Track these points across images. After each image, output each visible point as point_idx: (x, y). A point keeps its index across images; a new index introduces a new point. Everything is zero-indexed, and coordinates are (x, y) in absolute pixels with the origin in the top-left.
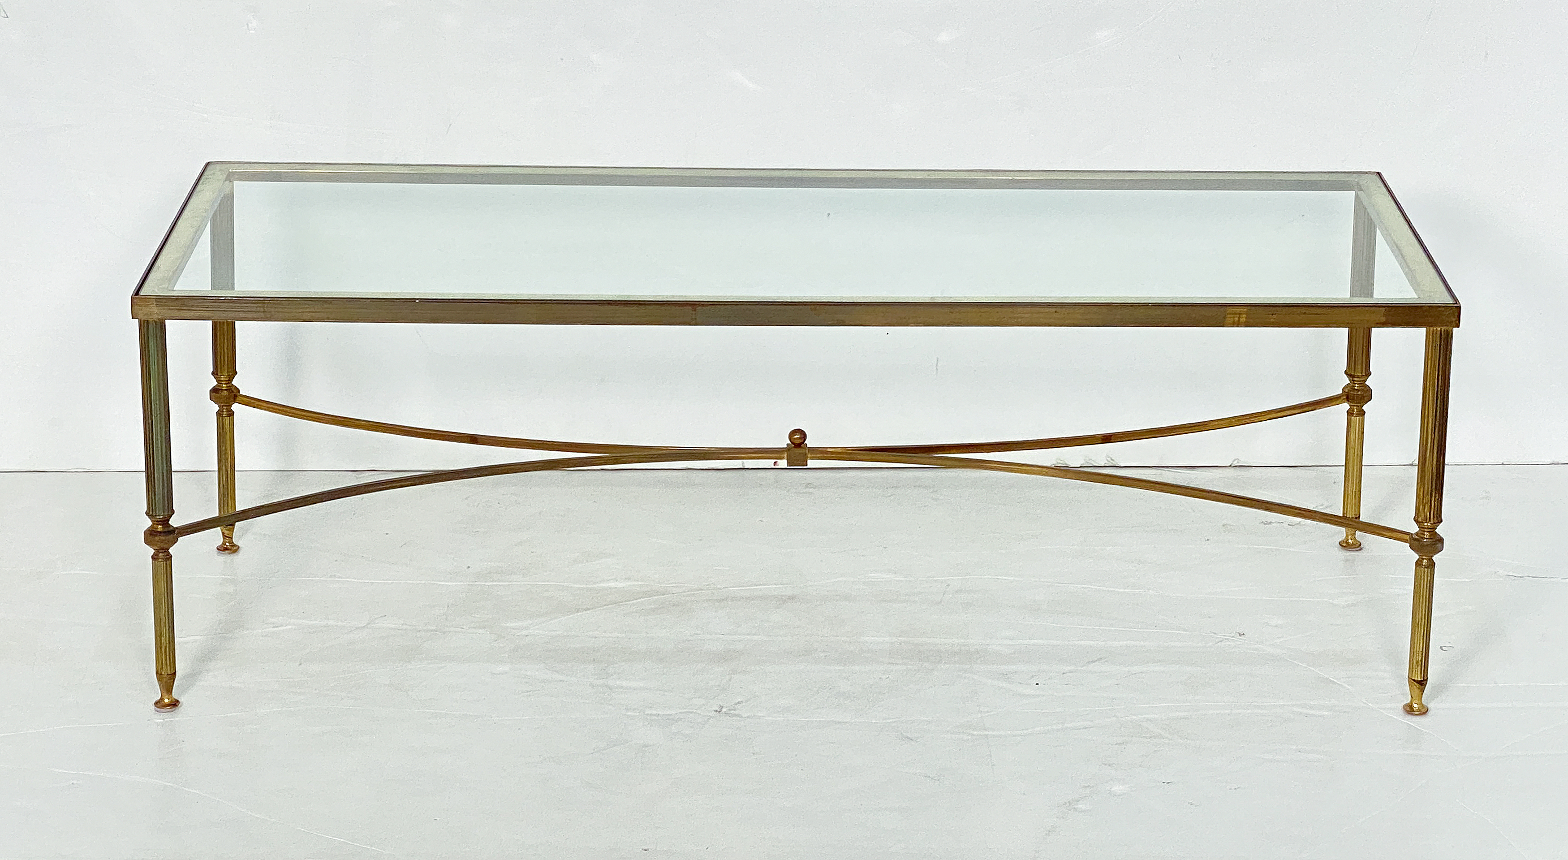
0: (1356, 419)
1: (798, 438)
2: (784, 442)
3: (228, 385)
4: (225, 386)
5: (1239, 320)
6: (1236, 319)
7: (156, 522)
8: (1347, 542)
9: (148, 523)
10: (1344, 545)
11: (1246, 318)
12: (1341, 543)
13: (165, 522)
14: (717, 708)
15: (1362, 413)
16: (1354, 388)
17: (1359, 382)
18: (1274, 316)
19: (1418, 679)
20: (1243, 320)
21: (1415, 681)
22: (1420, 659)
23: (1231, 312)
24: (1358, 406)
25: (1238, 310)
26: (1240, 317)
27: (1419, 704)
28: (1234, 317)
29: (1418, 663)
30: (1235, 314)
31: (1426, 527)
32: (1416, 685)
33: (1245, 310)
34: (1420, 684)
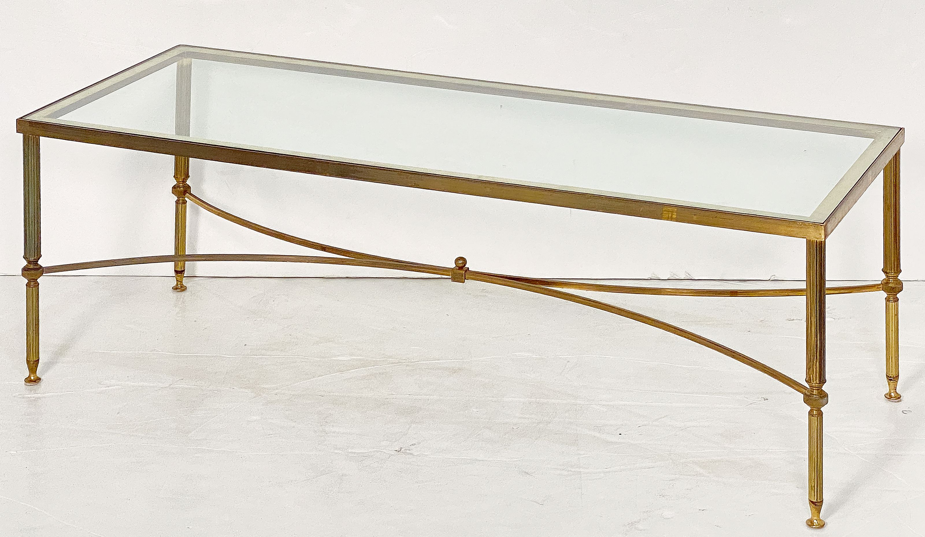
0: (892, 304)
1: (461, 262)
2: (452, 265)
3: (184, 184)
4: (182, 185)
5: (672, 217)
6: (670, 215)
7: (29, 262)
8: (890, 395)
9: (25, 263)
10: (888, 397)
11: (676, 215)
12: (886, 396)
13: (36, 262)
14: (397, 449)
15: (896, 299)
16: (889, 281)
17: (892, 278)
18: (695, 216)
19: (814, 501)
20: (674, 216)
21: (812, 502)
22: (813, 485)
23: (666, 210)
24: (893, 295)
25: (670, 209)
26: (672, 214)
27: (817, 520)
28: (668, 213)
29: (812, 488)
30: (669, 211)
31: (814, 386)
32: (813, 505)
33: (675, 209)
34: (816, 505)
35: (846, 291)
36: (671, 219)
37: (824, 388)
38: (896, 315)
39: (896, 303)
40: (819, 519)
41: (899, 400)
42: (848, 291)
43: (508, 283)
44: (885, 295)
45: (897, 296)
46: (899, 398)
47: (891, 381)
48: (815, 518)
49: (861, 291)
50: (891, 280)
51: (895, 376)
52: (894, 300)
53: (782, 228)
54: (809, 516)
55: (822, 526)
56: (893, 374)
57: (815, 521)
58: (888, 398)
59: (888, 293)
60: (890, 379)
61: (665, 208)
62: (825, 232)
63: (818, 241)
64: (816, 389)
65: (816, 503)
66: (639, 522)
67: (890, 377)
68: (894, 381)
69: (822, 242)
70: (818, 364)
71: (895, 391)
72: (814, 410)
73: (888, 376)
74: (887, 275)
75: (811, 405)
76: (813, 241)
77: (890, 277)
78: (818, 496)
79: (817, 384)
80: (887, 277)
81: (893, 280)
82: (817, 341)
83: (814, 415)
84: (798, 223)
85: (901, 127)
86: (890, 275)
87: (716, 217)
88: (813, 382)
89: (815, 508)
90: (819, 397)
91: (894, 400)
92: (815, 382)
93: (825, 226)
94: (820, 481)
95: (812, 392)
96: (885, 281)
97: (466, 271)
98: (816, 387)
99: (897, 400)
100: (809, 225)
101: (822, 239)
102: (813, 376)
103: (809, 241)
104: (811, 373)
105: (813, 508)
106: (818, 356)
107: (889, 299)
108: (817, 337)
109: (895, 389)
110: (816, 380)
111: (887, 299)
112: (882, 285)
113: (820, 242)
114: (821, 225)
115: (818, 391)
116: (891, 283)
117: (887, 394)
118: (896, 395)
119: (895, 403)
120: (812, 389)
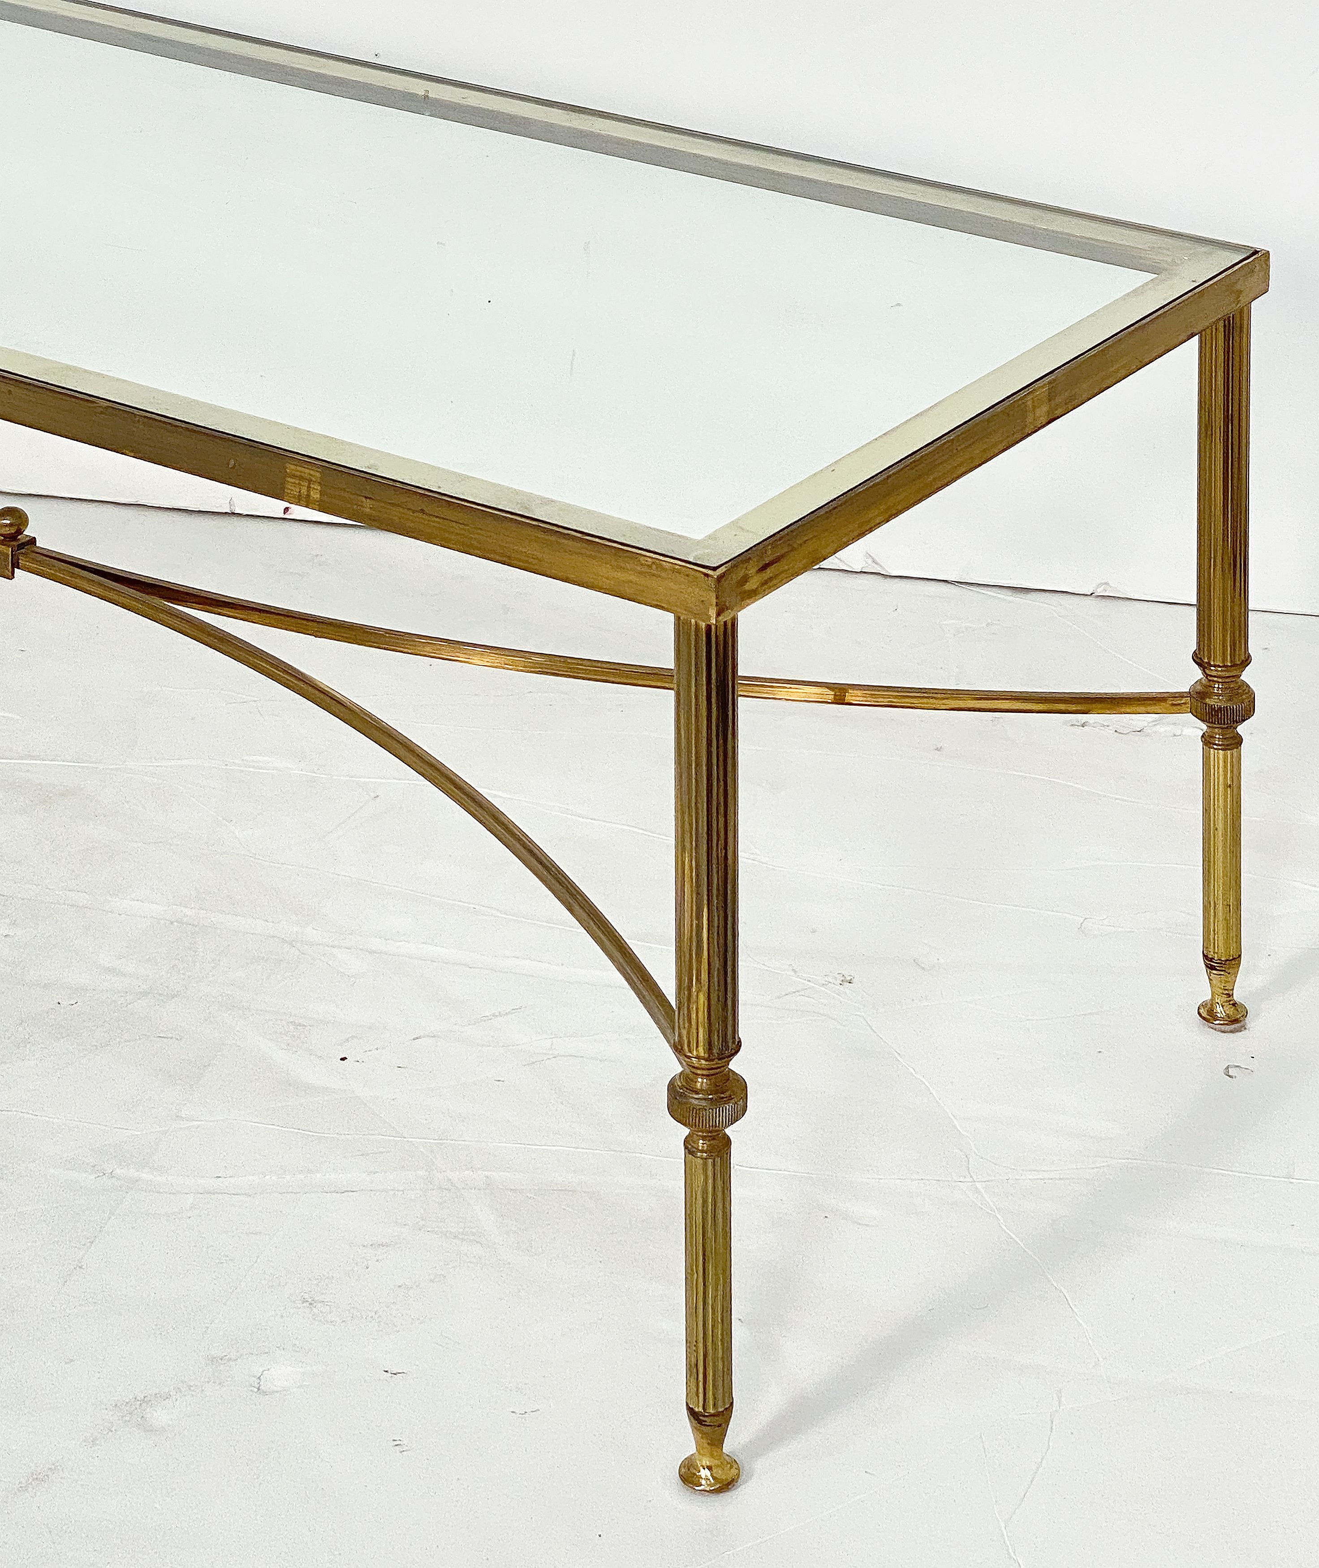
0: (1219, 754)
5: (308, 496)
12: (1201, 1011)
15: (1233, 739)
16: (1210, 690)
17: (1220, 680)
18: (368, 501)
19: (696, 1410)
20: (315, 495)
21: (691, 1412)
22: (693, 1360)
23: (294, 472)
24: (1222, 728)
25: (306, 472)
26: (309, 487)
27: (710, 1468)
28: (299, 484)
29: (692, 1368)
30: (301, 478)
31: (696, 1065)
32: (695, 1422)
33: (318, 474)
34: (700, 1422)
35: (1073, 707)
38: (1228, 787)
39: (1229, 751)
40: (718, 1462)
41: (1236, 1026)
42: (1079, 708)
45: (1237, 730)
46: (1236, 1021)
47: (1214, 972)
48: (706, 1462)
50: (1216, 686)
51: (1224, 958)
52: (1228, 742)
54: (689, 1451)
55: (725, 1486)
56: (1220, 952)
57: (705, 1473)
58: (1204, 1018)
59: (1209, 725)
60: (1211, 964)
61: (291, 468)
62: (717, 598)
63: (703, 625)
64: (703, 1075)
65: (701, 1418)
66: (168, 1397)
67: (1211, 960)
68: (1222, 973)
69: (713, 627)
70: (702, 998)
71: (1230, 1001)
72: (700, 1136)
73: (1205, 957)
74: (1207, 671)
75: (689, 1124)
76: (688, 623)
77: (1215, 679)
78: (710, 1394)
79: (703, 1062)
80: (1207, 678)
81: (1220, 686)
82: (699, 928)
83: (702, 1151)
84: (642, 558)
85: (1257, 246)
86: (1214, 673)
87: (422, 511)
88: (690, 1051)
89: (702, 1432)
90: (712, 1098)
91: (1223, 1028)
92: (695, 1053)
93: (720, 578)
94: (715, 1349)
95: (692, 1080)
96: (1199, 688)
97: (22, 546)
98: (703, 1069)
99: (1233, 1027)
100: (673, 571)
101: (709, 617)
102: (688, 1033)
103: (678, 619)
104: (684, 1024)
105: (694, 1428)
106: (704, 976)
107: (1212, 740)
108: (699, 917)
109: (1229, 995)
110: (697, 1047)
111: (1207, 741)
112: (1189, 698)
113: (709, 627)
114: (707, 575)
115: (710, 1080)
116: (1218, 695)
117: (1203, 1005)
118: (1231, 1011)
119: (1223, 1034)
120: (693, 1073)
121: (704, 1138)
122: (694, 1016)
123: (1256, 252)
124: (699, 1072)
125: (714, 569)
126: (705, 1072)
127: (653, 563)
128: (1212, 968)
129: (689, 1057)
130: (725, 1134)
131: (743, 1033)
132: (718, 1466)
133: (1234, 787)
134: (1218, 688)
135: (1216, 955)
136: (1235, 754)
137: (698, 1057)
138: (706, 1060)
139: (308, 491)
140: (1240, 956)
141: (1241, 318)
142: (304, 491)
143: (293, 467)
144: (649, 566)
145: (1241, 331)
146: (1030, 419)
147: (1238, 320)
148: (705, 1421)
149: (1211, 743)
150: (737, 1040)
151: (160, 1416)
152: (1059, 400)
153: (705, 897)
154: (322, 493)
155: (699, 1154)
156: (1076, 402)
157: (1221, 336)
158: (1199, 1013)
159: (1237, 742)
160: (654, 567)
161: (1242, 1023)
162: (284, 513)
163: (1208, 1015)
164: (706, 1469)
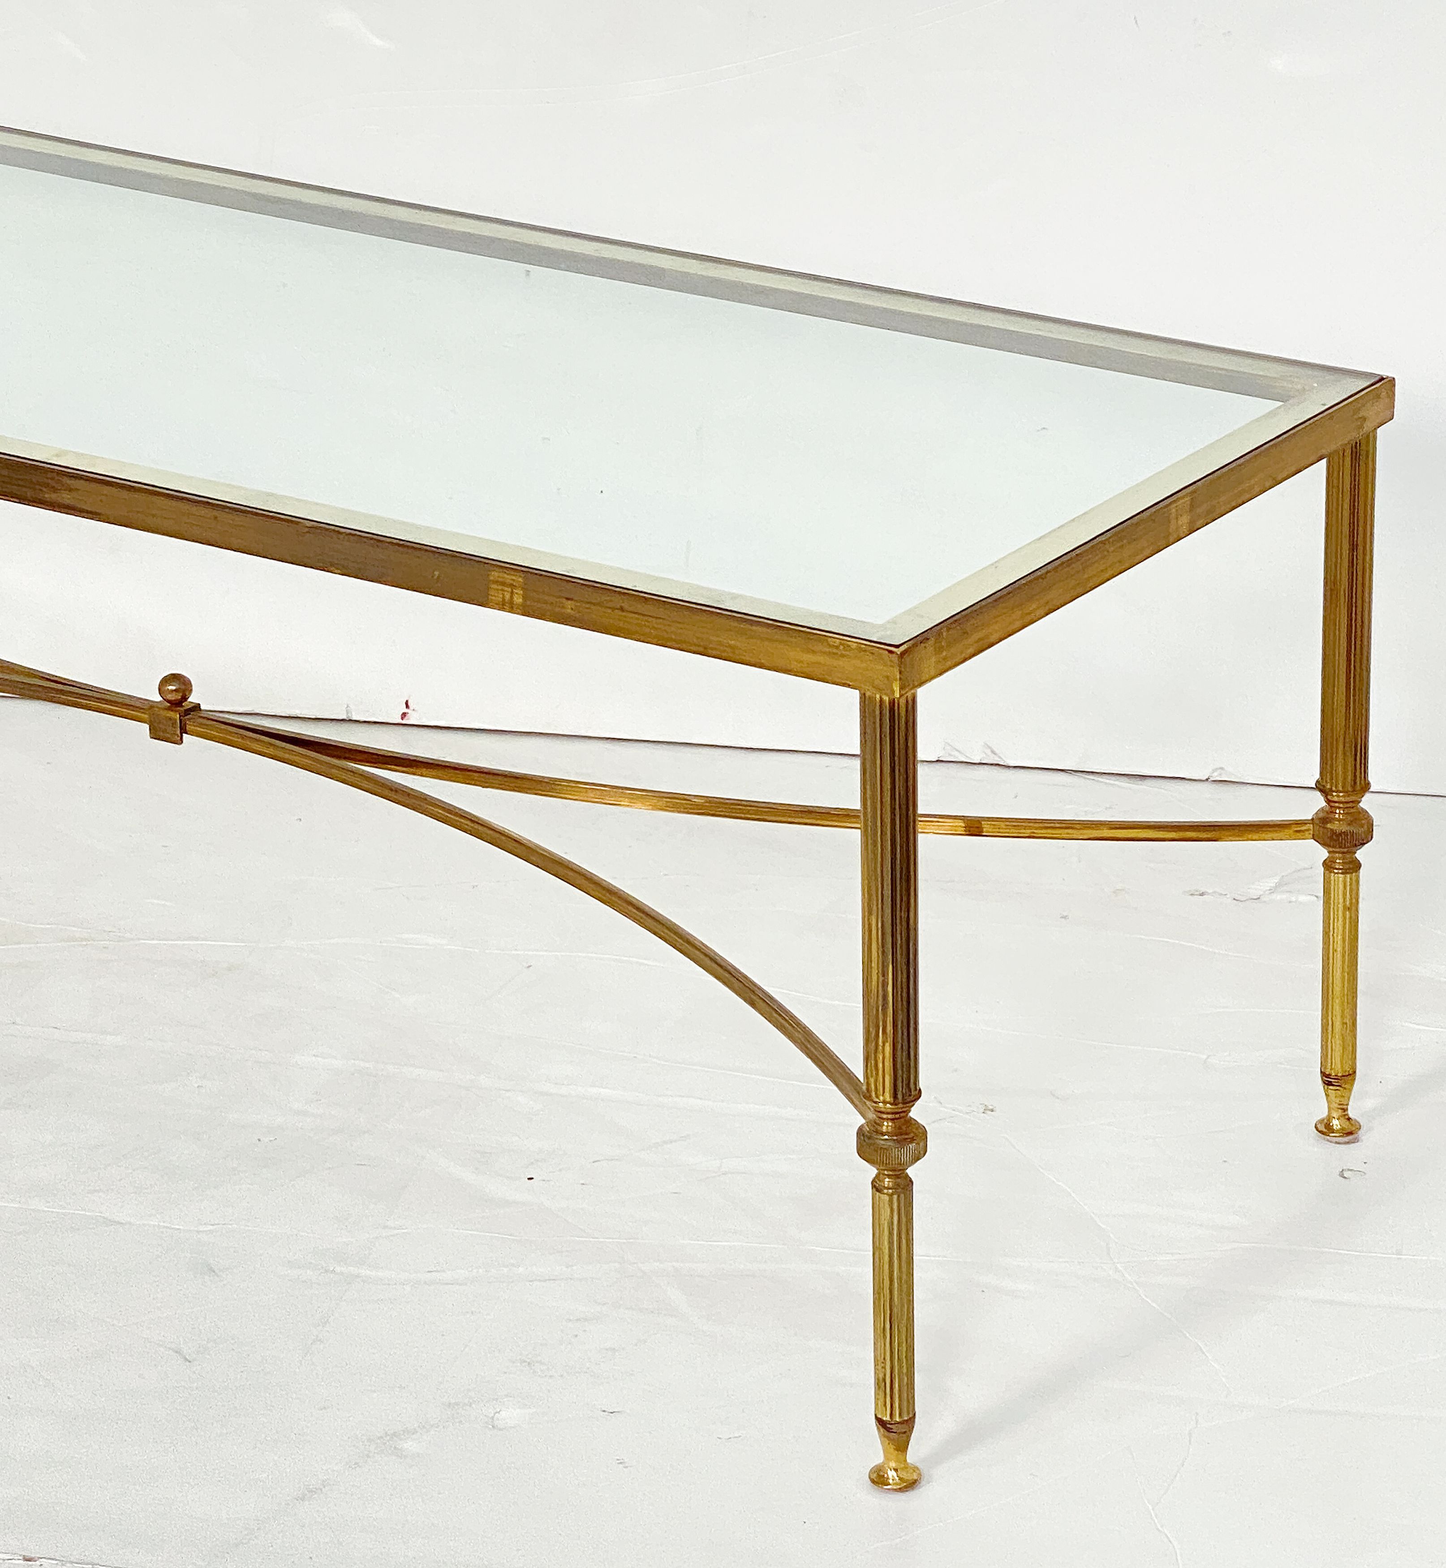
0: (1339, 879)
1: (177, 687)
5: (511, 601)
8: (1328, 1125)
10: (1323, 1129)
11: (523, 596)
12: (1318, 1125)
15: (1352, 865)
16: (1332, 816)
17: (1341, 805)
18: (570, 602)
19: (884, 1419)
20: (518, 600)
21: (880, 1422)
22: (881, 1376)
23: (497, 579)
24: (1343, 853)
25: (508, 578)
26: (512, 593)
27: (896, 1470)
28: (502, 590)
29: (880, 1383)
30: (503, 584)
31: (883, 1110)
32: (882, 1430)
33: (520, 580)
34: (889, 1430)
36: (507, 606)
37: (916, 1113)
38: (1347, 909)
39: (1348, 876)
40: (903, 1466)
41: (1351, 1137)
43: (280, 754)
44: (1323, 853)
45: (1356, 855)
46: (1351, 1133)
47: (1331, 1087)
48: (893, 1464)
49: (1250, 836)
50: (1338, 811)
51: (1340, 1075)
52: (1347, 866)
53: (796, 655)
54: (878, 1458)
55: (909, 1485)
56: (1337, 1068)
57: (891, 1474)
59: (1331, 849)
60: (1328, 1080)
61: (495, 575)
62: (900, 673)
63: (886, 699)
64: (888, 1119)
65: (888, 1426)
66: (415, 1432)
67: (1328, 1076)
68: (1338, 1088)
69: (896, 701)
70: (888, 1049)
71: (1345, 1115)
72: (886, 1175)
73: (1323, 1074)
74: (1329, 797)
75: (877, 1163)
76: (872, 699)
77: (1337, 805)
78: (896, 1405)
79: (888, 1105)
80: (1328, 804)
81: (1342, 812)
82: (885, 985)
83: (888, 1188)
84: (830, 639)
85: (1384, 374)
86: (1336, 799)
87: (622, 609)
88: (877, 1097)
89: (888, 1438)
90: (897, 1139)
91: (1338, 1139)
92: (881, 1098)
93: (903, 654)
94: (901, 1367)
95: (879, 1125)
96: (1321, 815)
97: (188, 712)
98: (888, 1113)
99: (1347, 1139)
100: (861, 650)
101: (893, 692)
102: (876, 1081)
103: (863, 697)
104: (872, 1073)
105: (882, 1436)
106: (890, 1028)
107: (1333, 865)
108: (884, 974)
109: (1345, 1110)
110: (884, 1092)
111: (1328, 865)
112: (1312, 825)
113: (892, 703)
114: (891, 652)
115: (894, 1123)
116: (1339, 820)
117: (1321, 1121)
118: (1346, 1124)
119: (1338, 1145)
120: (880, 1118)
121: (889, 1176)
122: (880, 1065)
123: (1382, 379)
124: (885, 1116)
125: (897, 646)
126: (890, 1116)
127: (841, 644)
128: (1329, 1084)
129: (876, 1102)
130: (907, 1175)
131: (923, 1082)
132: (902, 1469)
133: (1352, 908)
134: (1340, 813)
135: (1333, 1071)
136: (1354, 879)
137: (884, 1102)
138: (891, 1104)
139: (512, 597)
140: (1355, 1072)
141: (1368, 442)
142: (508, 596)
143: (496, 574)
144: (837, 647)
145: (1367, 457)
146: (1173, 527)
147: (1363, 447)
148: (892, 1429)
149: (1331, 868)
150: (918, 1088)
151: (409, 1445)
152: (1199, 510)
153: (890, 957)
154: (525, 598)
155: (885, 1191)
156: (1215, 515)
157: (1348, 460)
158: (1317, 1130)
159: (1356, 866)
160: (842, 647)
161: (1356, 1135)
162: (402, 719)
163: (1325, 1129)
164: (893, 1470)
